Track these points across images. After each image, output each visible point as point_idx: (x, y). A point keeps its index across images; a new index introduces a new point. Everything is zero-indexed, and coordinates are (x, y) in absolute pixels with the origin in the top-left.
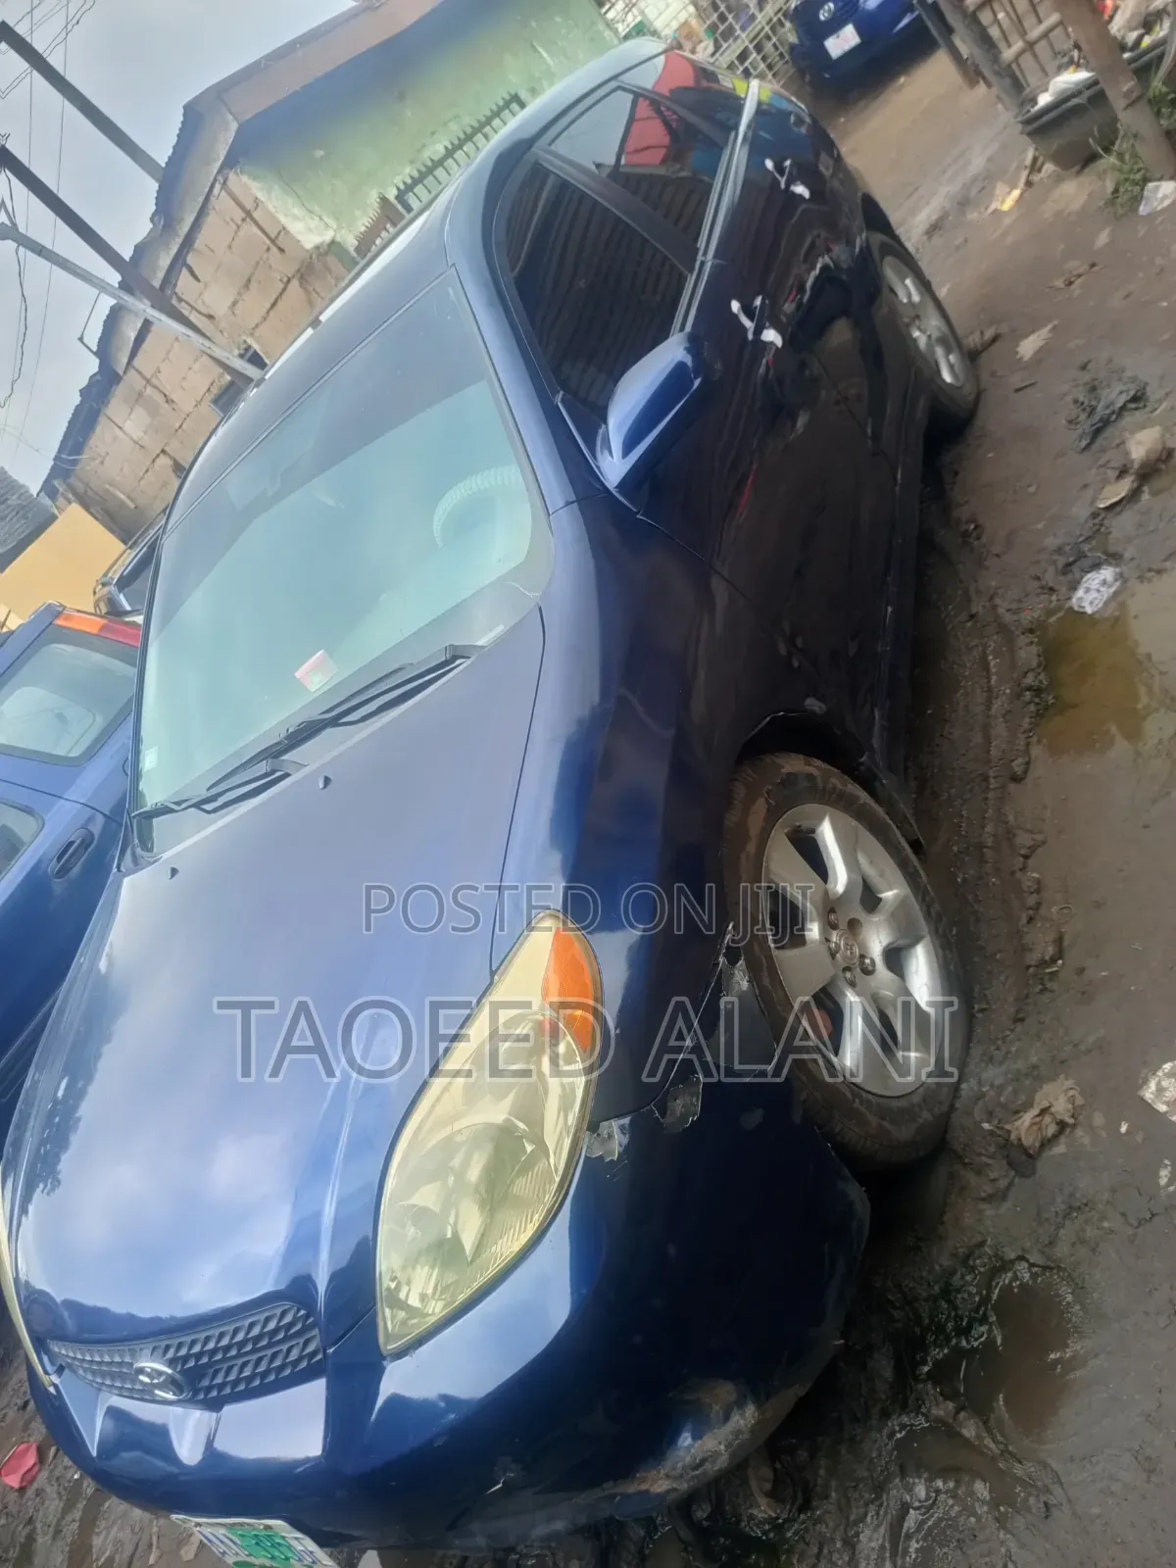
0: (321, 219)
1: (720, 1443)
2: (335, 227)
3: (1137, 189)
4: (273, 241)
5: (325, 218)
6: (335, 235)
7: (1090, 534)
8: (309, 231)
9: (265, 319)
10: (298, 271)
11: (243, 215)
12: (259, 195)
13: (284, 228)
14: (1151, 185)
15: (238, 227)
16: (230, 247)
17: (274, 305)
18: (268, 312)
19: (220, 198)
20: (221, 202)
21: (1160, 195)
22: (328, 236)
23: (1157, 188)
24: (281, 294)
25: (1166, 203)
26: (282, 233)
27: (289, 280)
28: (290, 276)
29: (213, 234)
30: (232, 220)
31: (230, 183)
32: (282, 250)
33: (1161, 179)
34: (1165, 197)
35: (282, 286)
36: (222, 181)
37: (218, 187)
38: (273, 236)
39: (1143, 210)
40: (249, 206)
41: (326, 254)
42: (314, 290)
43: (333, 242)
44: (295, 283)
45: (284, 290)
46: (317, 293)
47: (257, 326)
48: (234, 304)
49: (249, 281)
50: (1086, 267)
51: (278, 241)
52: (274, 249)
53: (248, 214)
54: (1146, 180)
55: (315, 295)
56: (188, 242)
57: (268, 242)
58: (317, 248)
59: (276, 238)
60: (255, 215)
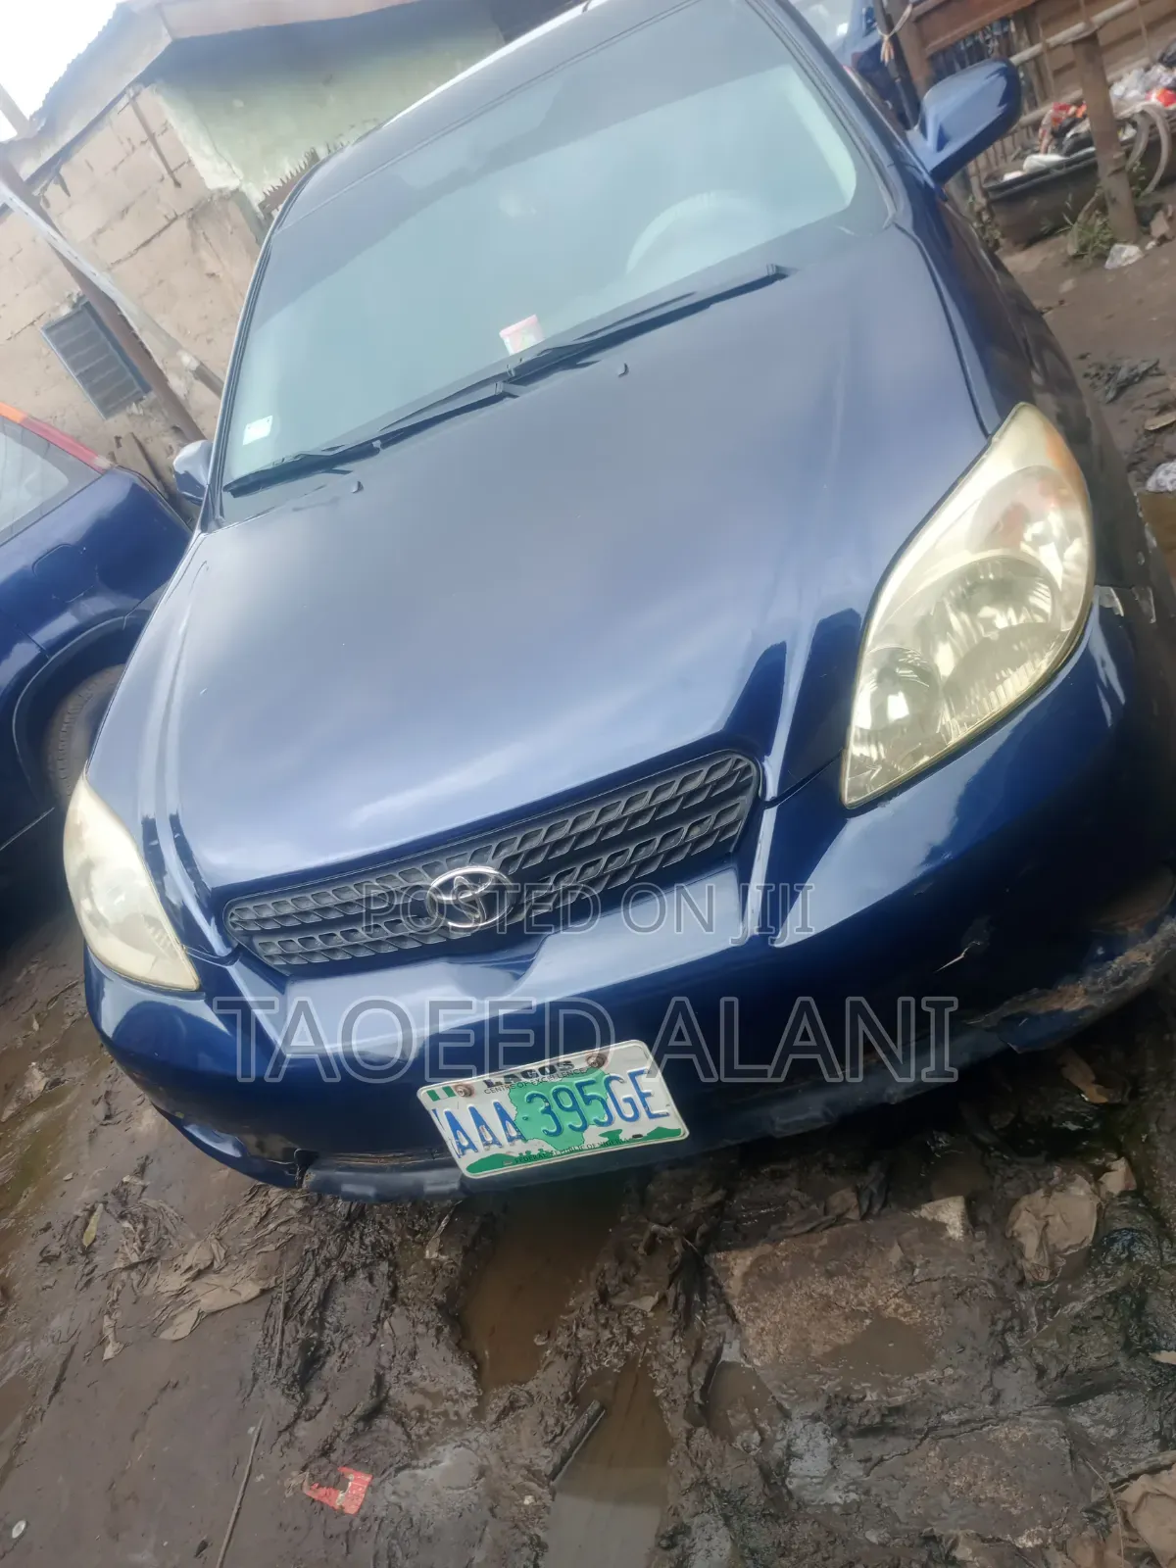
0: (229, 165)
1: (1147, 955)
2: (241, 178)
3: (1105, 247)
4: (171, 172)
5: (234, 168)
6: (241, 185)
7: (1145, 446)
8: (215, 172)
9: (132, 255)
10: (192, 209)
11: (145, 137)
12: (172, 121)
13: (190, 161)
14: (1117, 246)
15: (133, 148)
16: (115, 169)
17: (147, 243)
18: (137, 249)
19: (124, 112)
20: (124, 118)
21: (1124, 255)
22: (232, 184)
23: (1121, 250)
24: (160, 232)
25: (1130, 262)
26: (186, 165)
27: (176, 218)
28: (179, 213)
29: (101, 150)
30: (129, 140)
31: (140, 101)
32: (177, 184)
33: (1125, 243)
34: (1129, 257)
35: (166, 223)
36: (132, 95)
37: (125, 100)
38: (172, 168)
39: (1108, 264)
40: (155, 127)
41: (229, 199)
42: (204, 233)
43: (237, 192)
44: (182, 223)
45: (166, 227)
46: (206, 239)
47: (119, 262)
48: (100, 231)
49: (126, 210)
50: (1056, 303)
51: (177, 174)
52: (170, 182)
53: (152, 137)
54: (1112, 242)
55: (202, 238)
56: (64, 154)
57: (165, 172)
58: (220, 190)
59: (176, 169)
60: (160, 140)
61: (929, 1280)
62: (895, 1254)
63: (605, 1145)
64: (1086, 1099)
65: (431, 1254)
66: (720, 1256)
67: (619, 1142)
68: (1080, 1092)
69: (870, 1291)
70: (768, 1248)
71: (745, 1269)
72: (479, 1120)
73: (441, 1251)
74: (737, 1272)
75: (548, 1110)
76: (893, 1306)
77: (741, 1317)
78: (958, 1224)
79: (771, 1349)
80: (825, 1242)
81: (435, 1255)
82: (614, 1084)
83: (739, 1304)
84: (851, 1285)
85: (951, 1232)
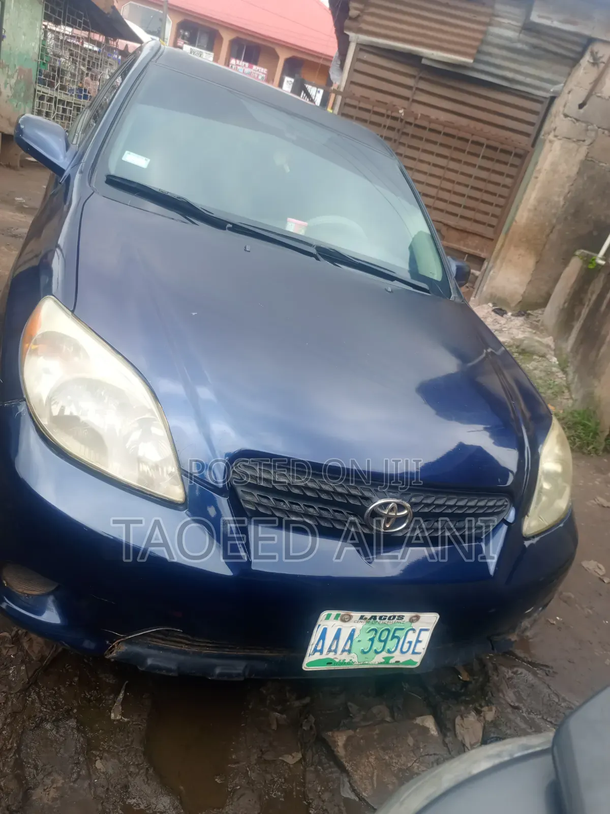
61: (428, 755)
62: (411, 741)
63: (381, 663)
64: (461, 678)
65: (116, 716)
66: (330, 733)
67: (388, 663)
68: (459, 674)
69: (403, 759)
70: (351, 732)
71: (343, 742)
72: (337, 637)
73: (123, 715)
74: (341, 743)
75: (372, 640)
76: (416, 767)
77: (349, 768)
78: (434, 728)
79: (369, 787)
80: (377, 731)
81: (119, 717)
82: (411, 633)
83: (346, 762)
84: (395, 755)
85: (432, 732)
